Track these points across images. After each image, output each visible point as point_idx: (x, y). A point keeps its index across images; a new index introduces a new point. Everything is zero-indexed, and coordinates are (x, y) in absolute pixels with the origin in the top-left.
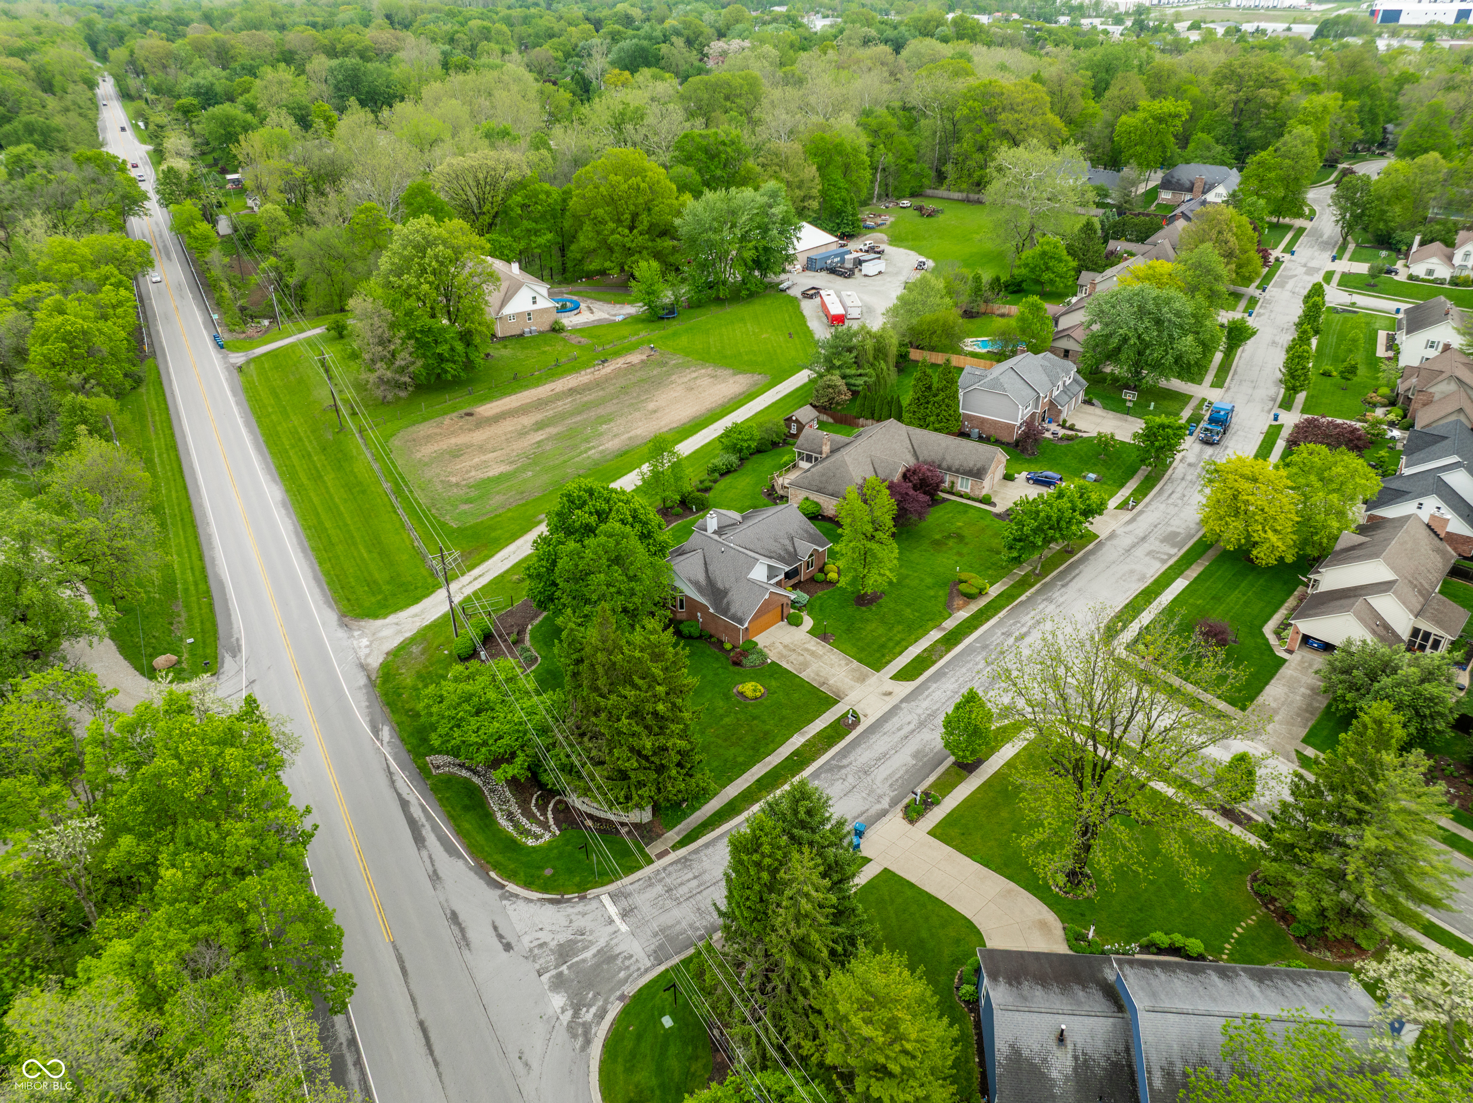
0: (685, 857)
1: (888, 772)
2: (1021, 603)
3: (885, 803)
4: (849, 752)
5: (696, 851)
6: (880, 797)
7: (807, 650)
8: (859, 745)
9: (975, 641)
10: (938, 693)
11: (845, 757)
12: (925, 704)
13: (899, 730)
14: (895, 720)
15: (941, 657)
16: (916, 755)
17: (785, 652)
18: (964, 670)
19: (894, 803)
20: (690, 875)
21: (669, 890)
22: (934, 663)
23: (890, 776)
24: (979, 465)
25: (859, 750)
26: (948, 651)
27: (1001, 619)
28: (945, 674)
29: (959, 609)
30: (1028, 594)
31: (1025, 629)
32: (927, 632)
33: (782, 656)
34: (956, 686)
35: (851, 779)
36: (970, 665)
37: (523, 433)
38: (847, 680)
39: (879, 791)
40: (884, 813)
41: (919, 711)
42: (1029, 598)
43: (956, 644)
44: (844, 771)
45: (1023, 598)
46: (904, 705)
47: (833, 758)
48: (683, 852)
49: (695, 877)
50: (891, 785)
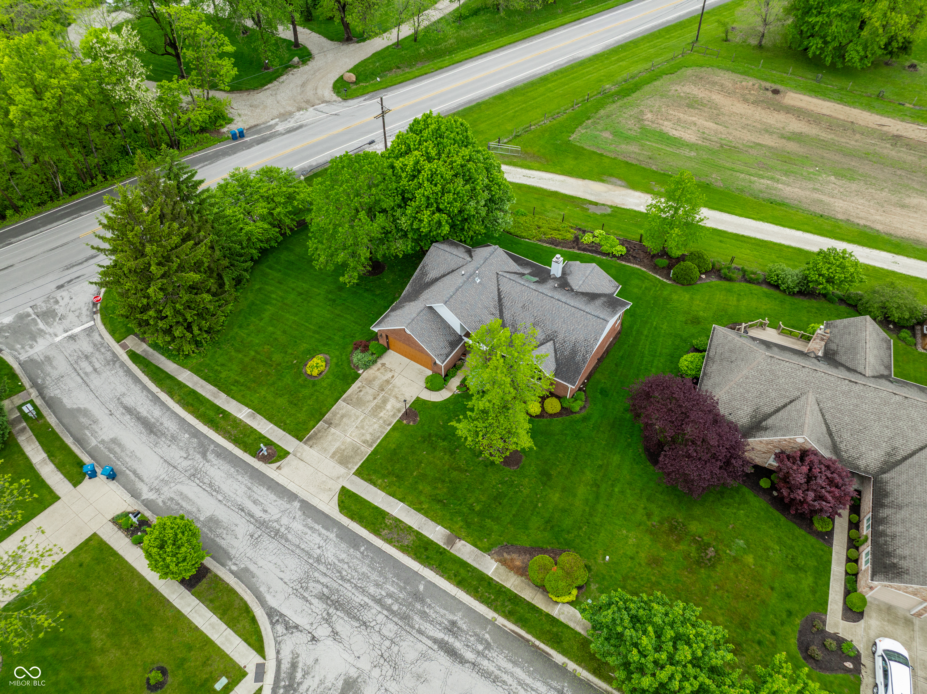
0: (118, 359)
1: (191, 495)
2: (547, 657)
3: (147, 495)
4: (225, 459)
5: (123, 365)
6: (158, 490)
7: (385, 401)
8: (234, 466)
9: (430, 584)
10: (318, 540)
11: (218, 455)
12: (297, 526)
13: (255, 502)
14: (272, 497)
15: (389, 541)
16: (213, 521)
17: (377, 383)
18: (365, 569)
19: (148, 504)
20: (97, 365)
21: (87, 357)
22: (376, 532)
23: (185, 498)
24: (904, 564)
25: (226, 467)
26: (404, 549)
27: (492, 622)
28: (356, 547)
29: (503, 562)
30: (572, 666)
31: (469, 655)
32: (439, 521)
33: (370, 382)
34: (331, 559)
35: (186, 464)
36: (374, 576)
37: (768, 130)
38: (337, 445)
39: (165, 489)
40: (135, 494)
41: (285, 521)
42: (562, 670)
43: (417, 557)
44: (198, 457)
45: (559, 658)
46: (297, 504)
47: (217, 445)
48: (125, 357)
49: (95, 370)
50: (172, 499)
